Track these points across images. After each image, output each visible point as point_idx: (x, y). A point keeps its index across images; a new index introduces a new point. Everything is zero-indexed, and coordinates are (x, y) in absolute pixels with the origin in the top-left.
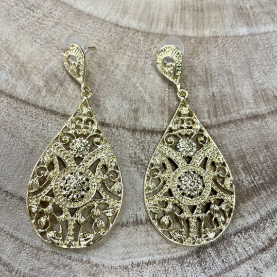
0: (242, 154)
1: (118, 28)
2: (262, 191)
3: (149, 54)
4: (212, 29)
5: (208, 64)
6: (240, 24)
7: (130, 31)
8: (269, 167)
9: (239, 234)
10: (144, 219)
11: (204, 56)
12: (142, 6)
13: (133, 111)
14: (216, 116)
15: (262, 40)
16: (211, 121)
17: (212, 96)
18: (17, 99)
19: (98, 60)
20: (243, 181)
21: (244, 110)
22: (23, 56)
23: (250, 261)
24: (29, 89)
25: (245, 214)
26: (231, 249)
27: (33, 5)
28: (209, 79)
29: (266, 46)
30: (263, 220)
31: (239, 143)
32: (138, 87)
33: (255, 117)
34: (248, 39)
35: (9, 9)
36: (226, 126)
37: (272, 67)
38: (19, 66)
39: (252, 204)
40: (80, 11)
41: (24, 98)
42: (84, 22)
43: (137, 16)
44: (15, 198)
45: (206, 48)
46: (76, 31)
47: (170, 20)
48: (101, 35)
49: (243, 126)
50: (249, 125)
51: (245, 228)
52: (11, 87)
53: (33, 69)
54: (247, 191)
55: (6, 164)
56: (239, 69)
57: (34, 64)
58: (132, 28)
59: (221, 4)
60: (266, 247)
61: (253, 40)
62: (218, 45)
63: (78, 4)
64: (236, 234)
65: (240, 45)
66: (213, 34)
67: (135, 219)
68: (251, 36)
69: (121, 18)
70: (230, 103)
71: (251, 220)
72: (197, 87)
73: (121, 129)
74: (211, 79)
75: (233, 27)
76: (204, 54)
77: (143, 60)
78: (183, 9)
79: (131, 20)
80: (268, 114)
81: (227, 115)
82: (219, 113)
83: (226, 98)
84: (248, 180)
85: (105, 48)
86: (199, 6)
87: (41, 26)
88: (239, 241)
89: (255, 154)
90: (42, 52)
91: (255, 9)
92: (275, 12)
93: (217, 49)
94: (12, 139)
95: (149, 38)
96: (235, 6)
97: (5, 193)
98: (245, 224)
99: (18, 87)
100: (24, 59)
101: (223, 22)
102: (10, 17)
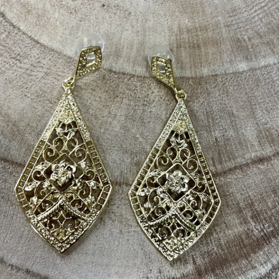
0: (250, 201)
1: (113, 74)
2: (273, 239)
3: (147, 101)
4: (210, 67)
5: (209, 106)
6: (239, 59)
7: (125, 76)
8: (278, 213)
11: (203, 98)
12: (135, 47)
13: (136, 164)
14: (221, 163)
16: (216, 168)
17: (215, 141)
18: (12, 163)
19: (94, 111)
20: (252, 231)
21: (249, 154)
22: (13, 114)
24: (24, 151)
25: (257, 265)
27: (19, 54)
29: (268, 81)
30: (274, 269)
31: (246, 190)
32: (138, 137)
33: (261, 160)
34: (248, 75)
36: (232, 173)
37: (275, 104)
38: (10, 125)
39: (263, 253)
40: (70, 58)
41: (19, 161)
43: (131, 59)
44: (20, 271)
45: (206, 88)
48: (95, 84)
49: (249, 171)
50: (255, 169)
52: (5, 150)
53: (26, 128)
54: (258, 240)
55: (8, 235)
56: (241, 109)
57: (27, 121)
58: (126, 73)
59: (218, 38)
61: (254, 75)
62: (218, 84)
63: (67, 50)
65: (241, 82)
66: (212, 72)
68: (251, 71)
69: (115, 62)
70: (234, 147)
71: (263, 270)
73: (124, 185)
75: (232, 63)
76: (204, 95)
77: (142, 107)
78: (179, 47)
79: (125, 64)
80: (274, 155)
81: (232, 160)
82: (223, 159)
83: (230, 143)
84: (258, 229)
85: (100, 97)
86: (195, 42)
87: (30, 77)
89: (263, 200)
90: (34, 108)
91: (253, 41)
92: (275, 41)
93: (217, 89)
94: (11, 208)
95: (146, 83)
96: (233, 39)
97: (10, 266)
98: (257, 276)
99: (12, 149)
100: (15, 117)
101: (221, 58)
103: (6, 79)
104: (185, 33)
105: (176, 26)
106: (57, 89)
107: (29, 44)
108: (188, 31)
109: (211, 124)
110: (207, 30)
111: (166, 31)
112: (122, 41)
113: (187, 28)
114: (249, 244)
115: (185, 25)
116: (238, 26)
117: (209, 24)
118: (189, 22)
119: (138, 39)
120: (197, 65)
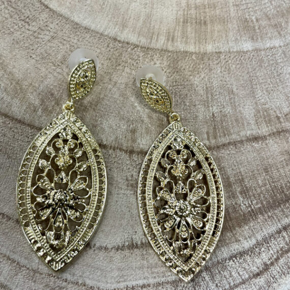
0: (240, 177)
1: (117, 42)
2: (260, 216)
4: (215, 43)
5: (210, 82)
6: (245, 39)
7: (129, 46)
8: (267, 190)
9: (234, 259)
10: (139, 243)
11: (205, 73)
12: (142, 18)
13: (131, 132)
14: (215, 138)
15: (267, 56)
16: (210, 142)
17: (212, 116)
18: (13, 119)
20: (240, 205)
21: (245, 131)
22: (18, 73)
23: (244, 285)
24: (25, 108)
25: (241, 239)
26: (225, 273)
27: (28, 17)
28: (210, 98)
29: (271, 62)
30: (258, 244)
31: (238, 166)
32: (136, 106)
33: (256, 139)
34: (252, 54)
35: (4, 21)
36: (225, 148)
37: (276, 86)
38: (14, 83)
39: (249, 228)
40: (77, 24)
41: (19, 117)
42: (82, 36)
43: (137, 30)
44: (11, 220)
45: (208, 64)
46: (73, 46)
47: (172, 34)
48: (98, 51)
49: (243, 148)
50: (248, 147)
51: (240, 253)
52: (7, 106)
54: (244, 215)
56: (241, 88)
57: (30, 81)
59: (226, 16)
60: (261, 272)
61: (258, 56)
62: (220, 61)
63: (75, 17)
64: (231, 258)
65: (244, 61)
66: (215, 49)
67: (130, 243)
68: (256, 52)
69: (120, 31)
70: (230, 124)
71: (247, 244)
72: (196, 107)
73: (118, 150)
75: (237, 42)
76: (206, 71)
78: (185, 22)
79: (130, 34)
80: (269, 135)
81: (227, 136)
82: (218, 134)
83: (226, 119)
84: (245, 205)
85: (102, 64)
86: (202, 18)
87: (37, 40)
88: (233, 266)
89: (254, 177)
90: (38, 69)
91: (261, 22)
92: (283, 24)
93: (220, 66)
94: (8, 160)
95: (149, 54)
96: (240, 18)
97: (2, 215)
98: (240, 249)
99: (13, 106)
100: (19, 76)
101: (227, 36)
102: (4, 30)
103: (14, 39)
104: (193, 9)
105: (185, 2)
106: (61, 53)
107: (39, 8)
108: (196, 8)
109: (210, 99)
110: (215, 8)
111: (174, 6)
112: (130, 12)
113: (195, 4)
114: (235, 218)
116: (247, 6)
117: (218, 2)
119: (146, 11)
120: (201, 41)
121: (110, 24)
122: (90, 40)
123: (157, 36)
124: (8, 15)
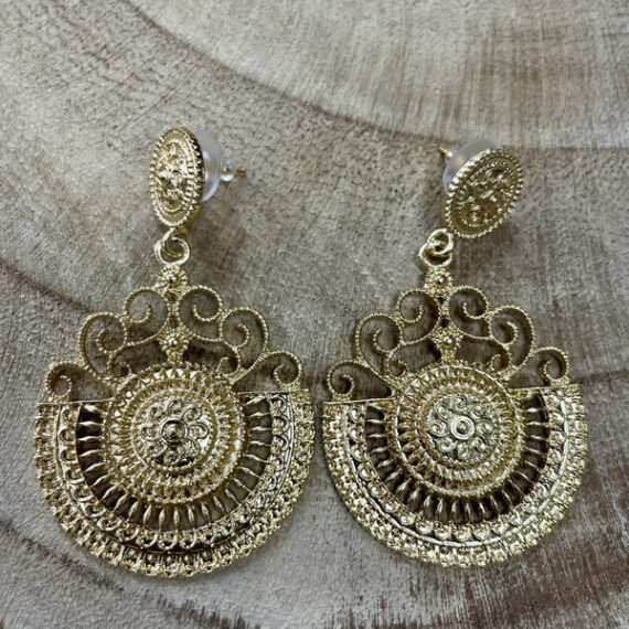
0: (621, 464)
1: (321, 116)
3: (396, 191)
4: (559, 127)
5: (547, 221)
7: (351, 126)
10: (369, 626)
11: (535, 200)
12: (383, 59)
17: (552, 308)
18: (61, 299)
19: (267, 201)
20: (620, 535)
22: (77, 183)
24: (92, 273)
27: (105, 46)
28: (548, 261)
31: (615, 434)
32: (365, 276)
35: (45, 55)
38: (67, 209)
40: (225, 68)
41: (77, 295)
42: (235, 98)
43: (370, 87)
44: (49, 557)
45: (542, 177)
46: (215, 122)
47: (455, 99)
48: (276, 136)
52: (47, 266)
53: (103, 220)
56: (623, 238)
57: (105, 204)
58: (355, 117)
59: (585, 61)
62: (572, 171)
63: (220, 49)
66: (561, 140)
67: (347, 624)
69: (330, 90)
70: (596, 327)
72: (514, 283)
74: (550, 263)
75: (613, 125)
76: (538, 194)
77: (382, 205)
78: (487, 71)
79: (353, 98)
81: (588, 358)
83: (587, 316)
85: (284, 169)
86: (528, 64)
87: (126, 104)
90: (126, 175)
93: (571, 182)
95: (399, 147)
96: (620, 67)
97: (27, 543)
99: (62, 267)
100: (79, 193)
101: (588, 110)
102: (46, 78)
103: (69, 101)
104: (507, 41)
105: (486, 23)
107: (132, 25)
108: (515, 37)
109: (547, 263)
110: (559, 39)
111: (461, 31)
112: (353, 43)
113: (512, 29)
114: (608, 567)
115: (508, 22)
117: (567, 27)
118: (518, 15)
119: (392, 43)
120: (526, 119)
121: (306, 70)
122: (255, 109)
123: (420, 103)
124: (56, 39)
